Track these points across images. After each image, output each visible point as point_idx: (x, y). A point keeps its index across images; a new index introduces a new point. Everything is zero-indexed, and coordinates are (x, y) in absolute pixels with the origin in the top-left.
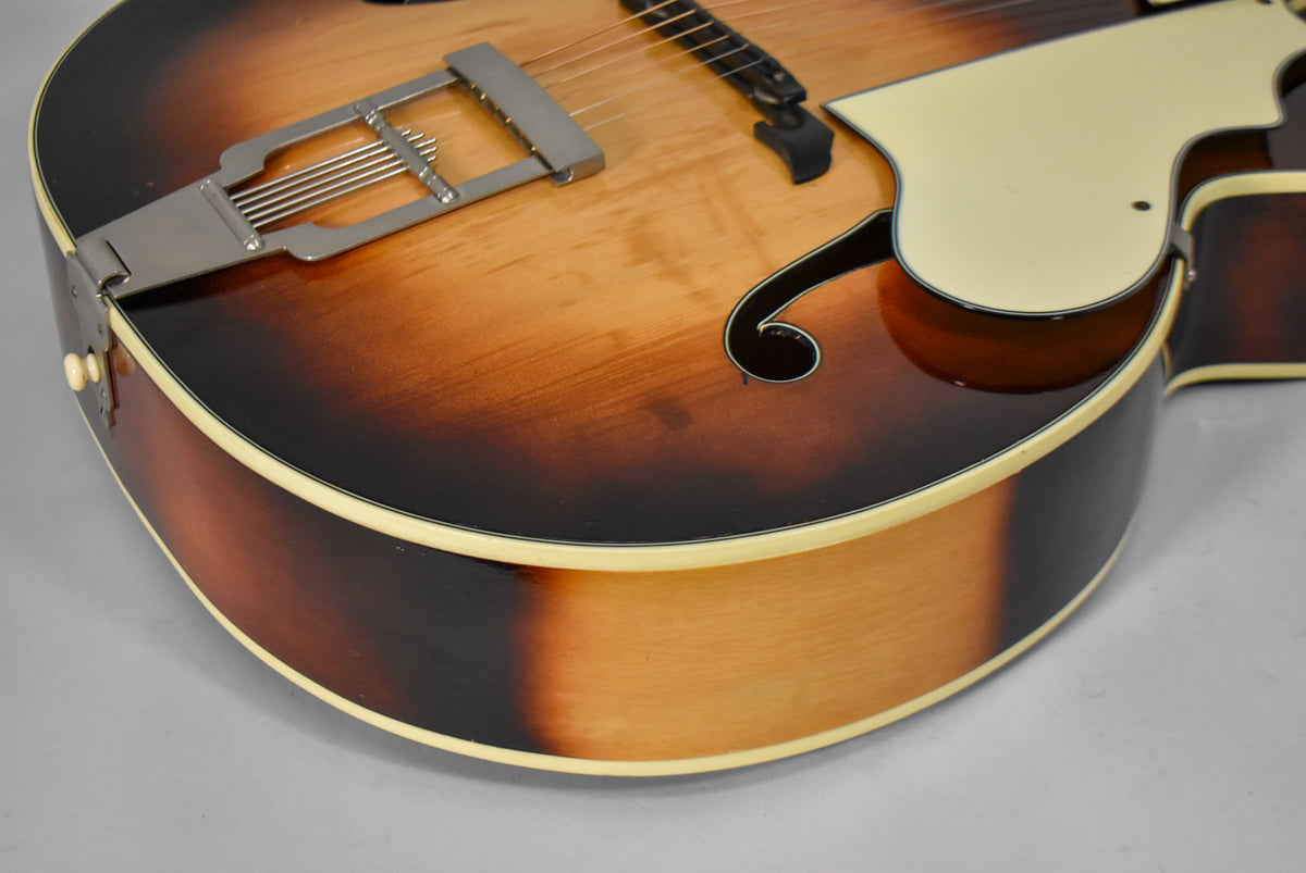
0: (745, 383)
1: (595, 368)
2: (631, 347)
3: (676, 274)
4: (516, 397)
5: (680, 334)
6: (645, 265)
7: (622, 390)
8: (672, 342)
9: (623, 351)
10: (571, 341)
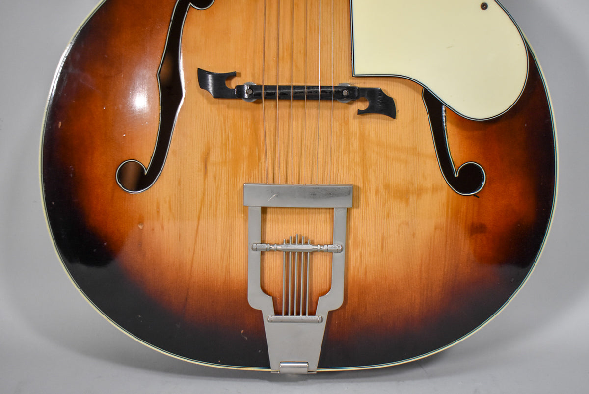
0: (478, 197)
1: (446, 241)
2: (445, 225)
3: (420, 192)
4: (444, 272)
5: (448, 207)
6: (411, 200)
7: (460, 238)
8: (450, 211)
9: (444, 228)
10: (431, 243)
